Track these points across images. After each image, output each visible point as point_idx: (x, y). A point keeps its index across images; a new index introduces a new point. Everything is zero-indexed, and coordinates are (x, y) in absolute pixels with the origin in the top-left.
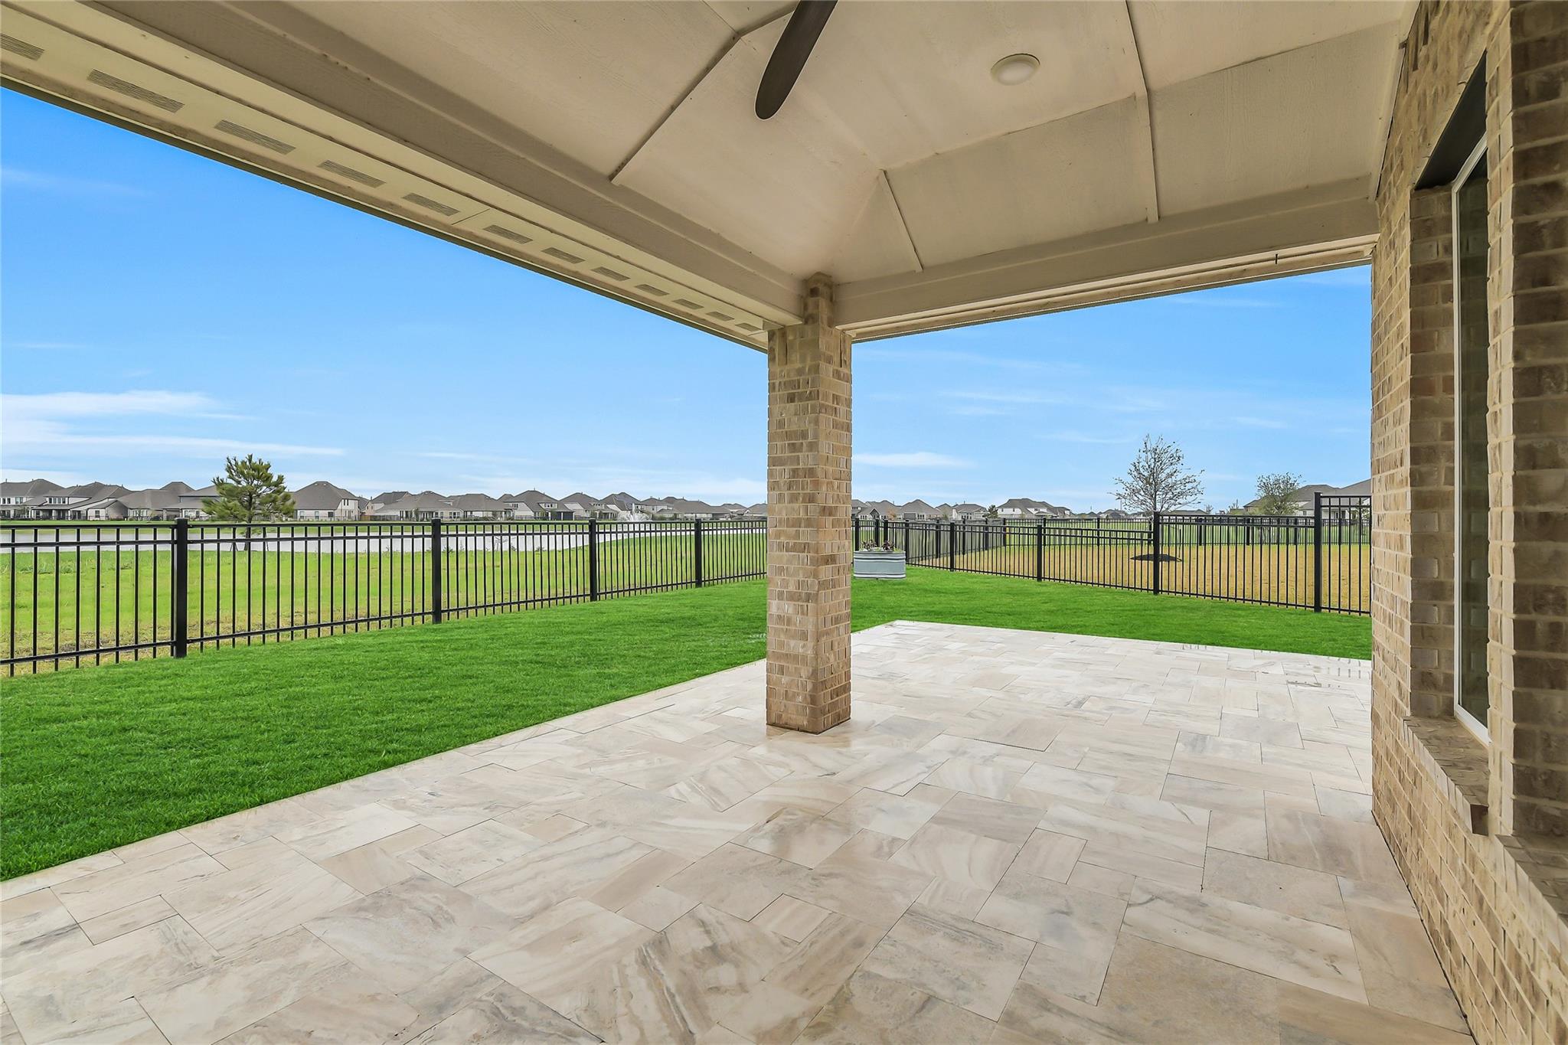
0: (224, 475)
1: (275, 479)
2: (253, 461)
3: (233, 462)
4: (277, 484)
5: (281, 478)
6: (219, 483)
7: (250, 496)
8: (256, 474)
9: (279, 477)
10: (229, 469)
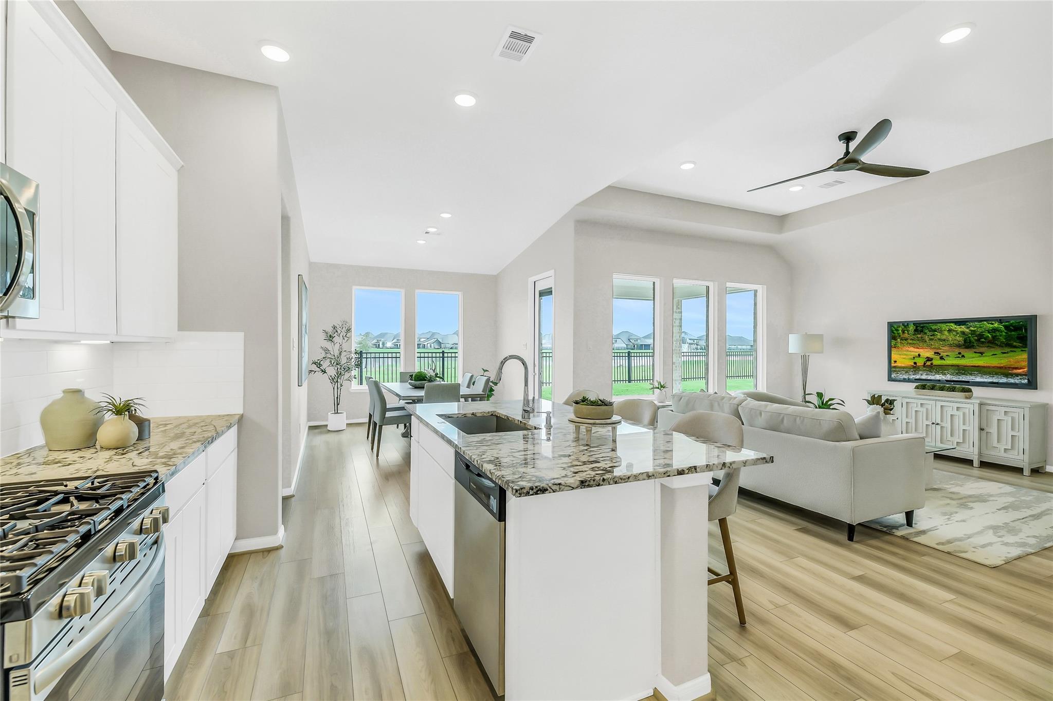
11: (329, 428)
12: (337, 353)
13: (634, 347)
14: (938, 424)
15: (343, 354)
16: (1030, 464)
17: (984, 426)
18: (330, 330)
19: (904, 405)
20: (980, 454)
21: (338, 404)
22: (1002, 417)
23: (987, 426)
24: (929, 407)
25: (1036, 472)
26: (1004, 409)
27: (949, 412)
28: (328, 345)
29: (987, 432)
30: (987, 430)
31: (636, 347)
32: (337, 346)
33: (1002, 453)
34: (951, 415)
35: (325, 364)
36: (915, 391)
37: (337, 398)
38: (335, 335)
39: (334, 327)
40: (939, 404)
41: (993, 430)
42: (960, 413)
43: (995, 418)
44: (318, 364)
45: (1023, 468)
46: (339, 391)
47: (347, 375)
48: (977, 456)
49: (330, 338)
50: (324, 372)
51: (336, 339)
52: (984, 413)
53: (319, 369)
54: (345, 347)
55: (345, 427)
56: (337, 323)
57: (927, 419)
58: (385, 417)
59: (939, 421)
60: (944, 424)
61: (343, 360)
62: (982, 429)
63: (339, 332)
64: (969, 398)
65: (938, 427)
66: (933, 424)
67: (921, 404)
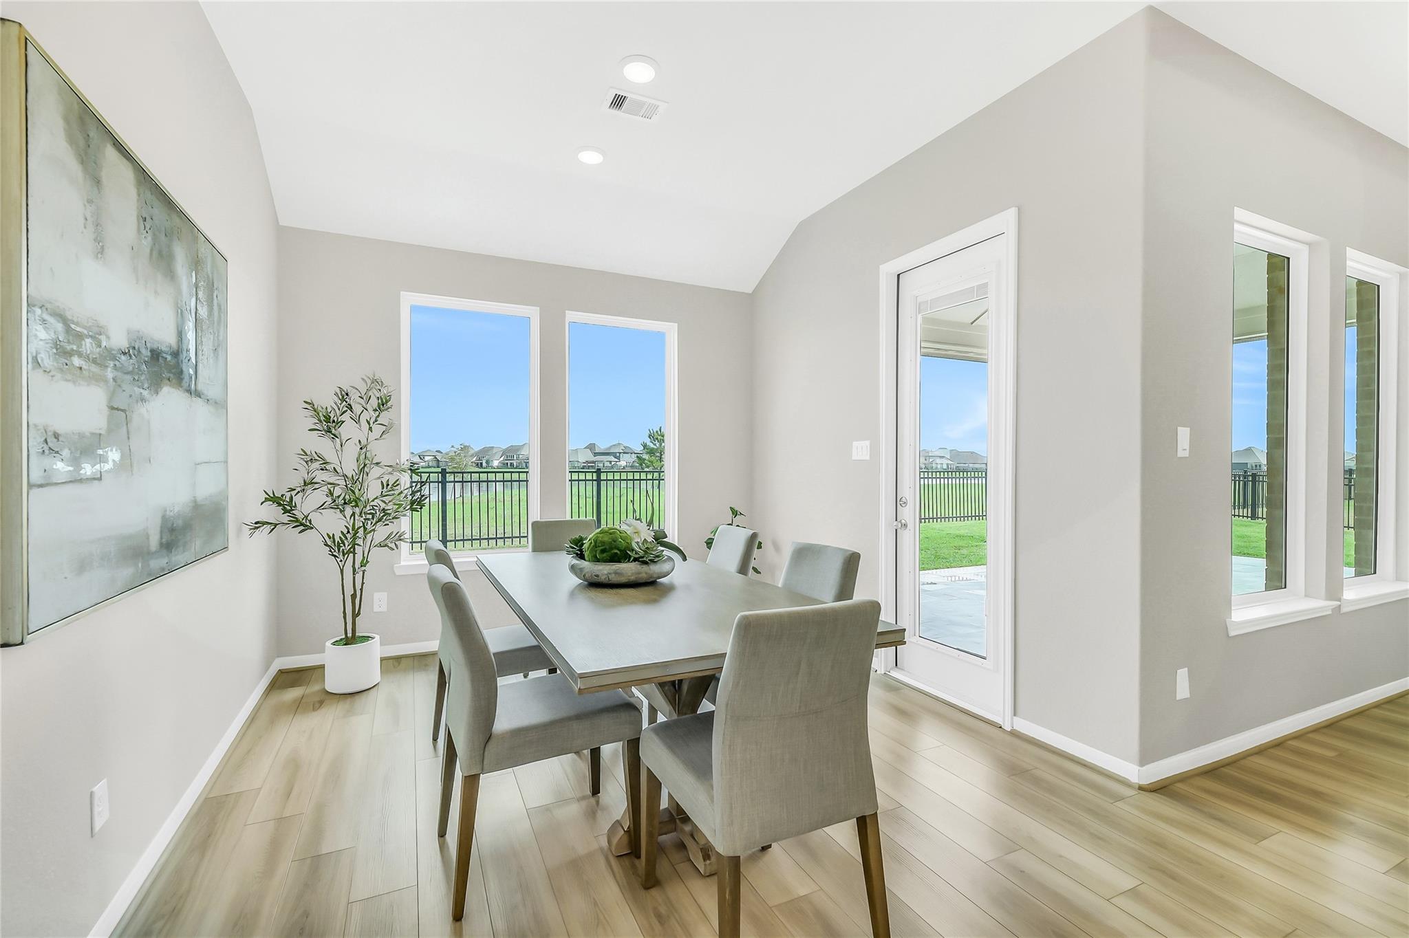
11: (331, 686)
12: (350, 468)
15: (375, 472)
18: (327, 401)
21: (356, 615)
28: (324, 446)
32: (351, 451)
35: (307, 504)
37: (354, 596)
38: (346, 417)
39: (344, 396)
44: (284, 503)
46: (359, 577)
47: (381, 532)
49: (328, 425)
50: (304, 525)
51: (348, 429)
53: (286, 518)
54: (379, 450)
55: (376, 677)
56: (352, 379)
58: (489, 737)
61: (372, 490)
63: (357, 409)
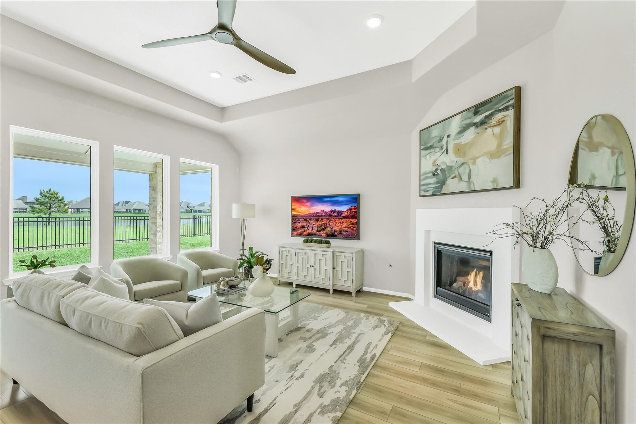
0: (39, 197)
1: (60, 198)
2: (51, 191)
3: (43, 191)
4: (61, 200)
5: (63, 198)
6: (37, 200)
7: (50, 204)
8: (52, 196)
9: (62, 197)
10: (41, 194)
13: (191, 211)
14: (313, 266)
16: (355, 289)
17: (335, 266)
19: (297, 254)
20: (333, 285)
22: (343, 259)
23: (336, 266)
24: (309, 255)
25: (359, 292)
26: (344, 254)
27: (319, 257)
29: (336, 270)
30: (336, 269)
31: (192, 211)
33: (343, 284)
34: (320, 260)
36: (303, 244)
40: (314, 252)
41: (339, 268)
42: (323, 259)
43: (340, 260)
45: (352, 292)
48: (332, 287)
52: (335, 256)
57: (308, 264)
59: (313, 265)
60: (315, 266)
62: (334, 268)
64: (329, 247)
65: (313, 268)
66: (311, 266)
67: (305, 253)
